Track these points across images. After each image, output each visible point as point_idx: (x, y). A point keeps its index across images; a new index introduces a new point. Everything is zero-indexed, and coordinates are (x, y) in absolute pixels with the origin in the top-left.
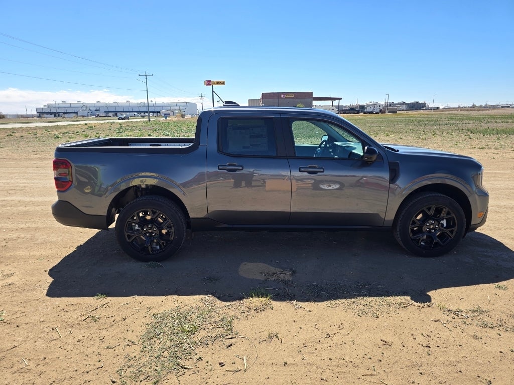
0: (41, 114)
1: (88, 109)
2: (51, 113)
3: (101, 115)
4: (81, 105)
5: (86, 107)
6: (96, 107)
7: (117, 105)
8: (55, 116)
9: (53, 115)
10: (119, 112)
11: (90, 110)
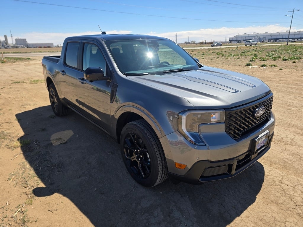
0: (231, 41)
1: (259, 37)
2: (236, 41)
3: (265, 41)
4: (255, 35)
5: (258, 36)
6: (264, 36)
7: (278, 34)
8: (238, 42)
9: (237, 42)
10: (278, 39)
11: (260, 38)
